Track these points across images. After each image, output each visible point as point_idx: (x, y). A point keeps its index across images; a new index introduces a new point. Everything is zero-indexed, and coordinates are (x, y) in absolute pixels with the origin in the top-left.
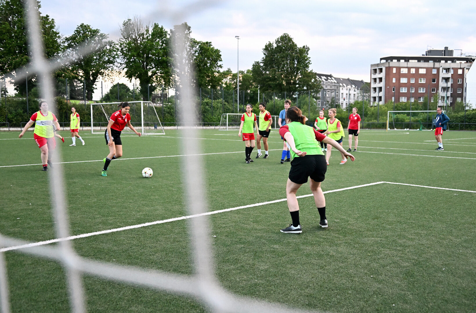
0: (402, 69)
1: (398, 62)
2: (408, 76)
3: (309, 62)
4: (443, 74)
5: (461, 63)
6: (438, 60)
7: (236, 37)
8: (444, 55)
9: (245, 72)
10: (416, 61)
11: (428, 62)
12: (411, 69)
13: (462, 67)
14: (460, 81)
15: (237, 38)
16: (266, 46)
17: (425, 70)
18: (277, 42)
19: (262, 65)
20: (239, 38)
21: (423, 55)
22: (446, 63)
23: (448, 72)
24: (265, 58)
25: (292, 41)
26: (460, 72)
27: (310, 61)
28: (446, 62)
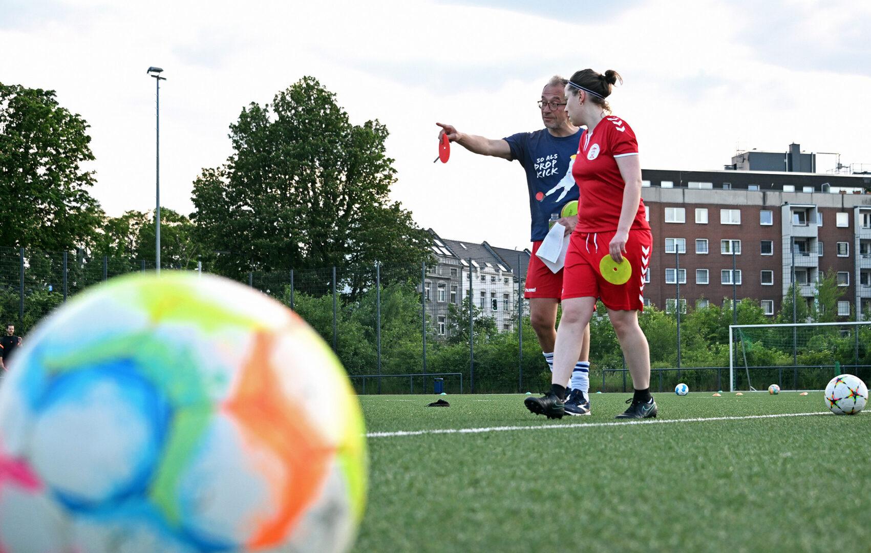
0: (668, 211)
1: (653, 189)
2: (688, 230)
3: (388, 177)
4: (792, 227)
5: (843, 193)
6: (776, 183)
7: (150, 70)
8: (791, 170)
9: (150, 217)
10: (709, 185)
11: (746, 188)
12: (697, 210)
13: (848, 205)
14: (843, 247)
15: (156, 74)
16: (243, 116)
17: (738, 213)
18: (281, 104)
19: (226, 181)
20: (161, 75)
21: (727, 167)
22: (799, 194)
23: (808, 220)
24: (236, 158)
25: (331, 103)
26: (842, 220)
27: (394, 171)
28: (799, 189)
